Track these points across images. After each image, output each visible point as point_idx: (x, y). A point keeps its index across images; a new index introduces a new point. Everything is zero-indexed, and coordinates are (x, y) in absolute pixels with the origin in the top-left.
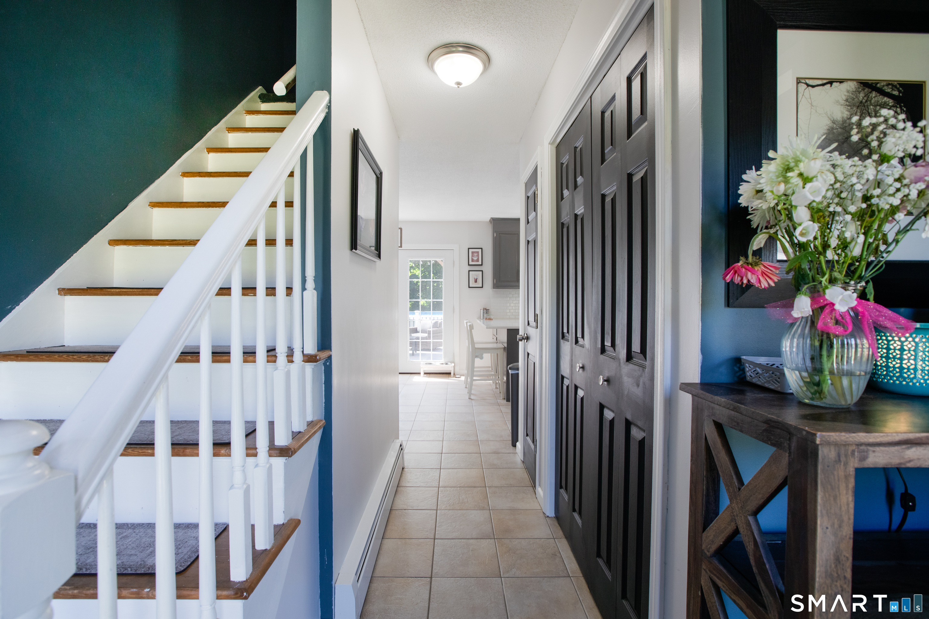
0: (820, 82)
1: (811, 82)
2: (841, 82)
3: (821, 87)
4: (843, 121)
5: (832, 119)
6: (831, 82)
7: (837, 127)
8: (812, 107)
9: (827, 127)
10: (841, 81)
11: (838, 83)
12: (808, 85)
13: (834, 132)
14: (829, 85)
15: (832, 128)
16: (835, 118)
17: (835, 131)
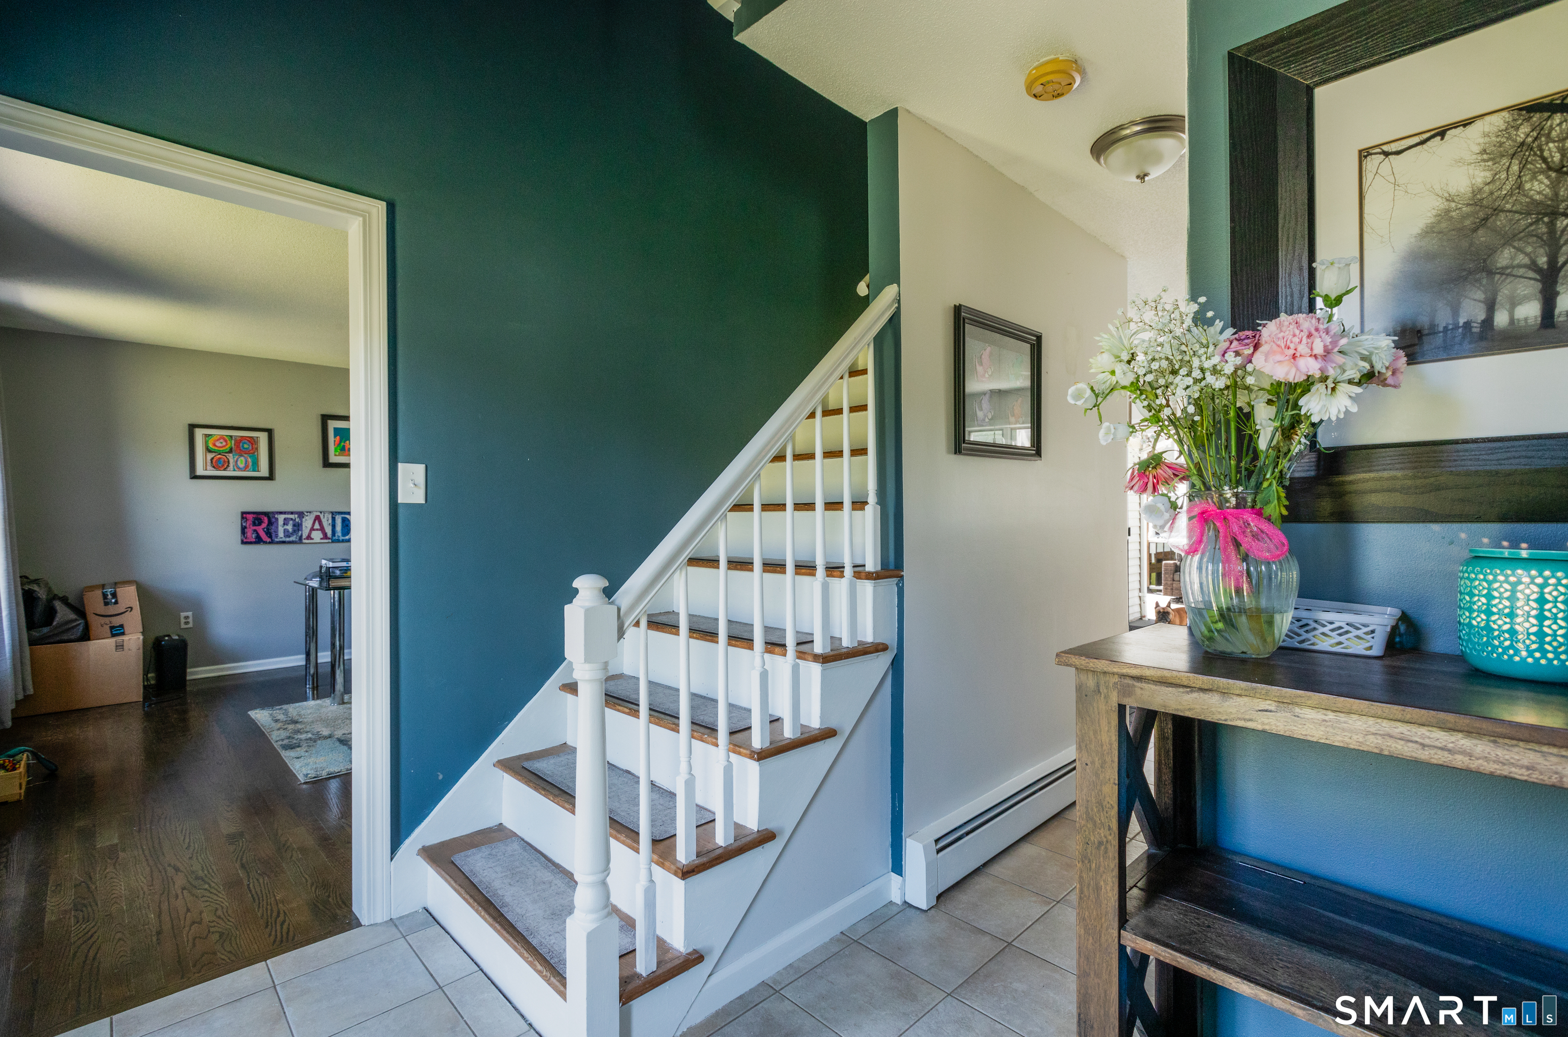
0: (1416, 140)
1: (1394, 147)
2: (1465, 126)
3: (1419, 147)
4: (1473, 192)
5: (1446, 195)
6: (1441, 133)
7: (1460, 206)
8: (1397, 187)
9: (1434, 212)
10: (1466, 123)
11: (1461, 127)
12: (1386, 154)
13: (1452, 217)
14: (1439, 138)
15: (1448, 211)
16: (1453, 191)
17: (1454, 214)
